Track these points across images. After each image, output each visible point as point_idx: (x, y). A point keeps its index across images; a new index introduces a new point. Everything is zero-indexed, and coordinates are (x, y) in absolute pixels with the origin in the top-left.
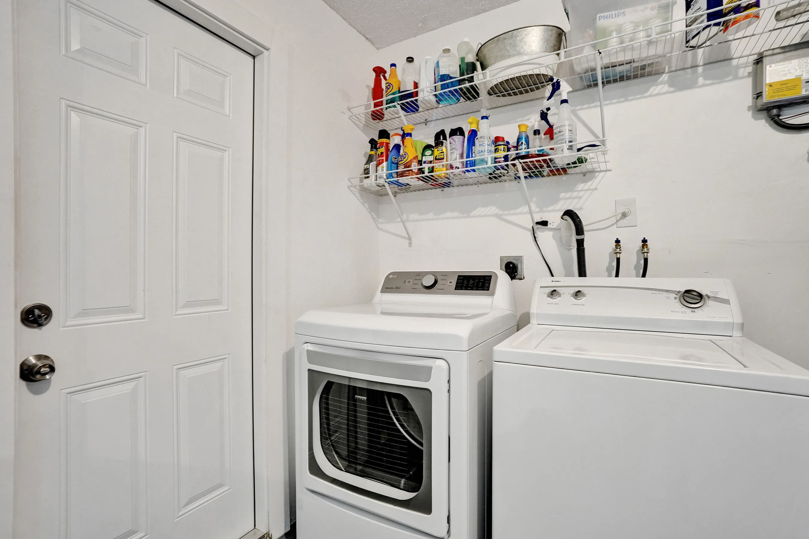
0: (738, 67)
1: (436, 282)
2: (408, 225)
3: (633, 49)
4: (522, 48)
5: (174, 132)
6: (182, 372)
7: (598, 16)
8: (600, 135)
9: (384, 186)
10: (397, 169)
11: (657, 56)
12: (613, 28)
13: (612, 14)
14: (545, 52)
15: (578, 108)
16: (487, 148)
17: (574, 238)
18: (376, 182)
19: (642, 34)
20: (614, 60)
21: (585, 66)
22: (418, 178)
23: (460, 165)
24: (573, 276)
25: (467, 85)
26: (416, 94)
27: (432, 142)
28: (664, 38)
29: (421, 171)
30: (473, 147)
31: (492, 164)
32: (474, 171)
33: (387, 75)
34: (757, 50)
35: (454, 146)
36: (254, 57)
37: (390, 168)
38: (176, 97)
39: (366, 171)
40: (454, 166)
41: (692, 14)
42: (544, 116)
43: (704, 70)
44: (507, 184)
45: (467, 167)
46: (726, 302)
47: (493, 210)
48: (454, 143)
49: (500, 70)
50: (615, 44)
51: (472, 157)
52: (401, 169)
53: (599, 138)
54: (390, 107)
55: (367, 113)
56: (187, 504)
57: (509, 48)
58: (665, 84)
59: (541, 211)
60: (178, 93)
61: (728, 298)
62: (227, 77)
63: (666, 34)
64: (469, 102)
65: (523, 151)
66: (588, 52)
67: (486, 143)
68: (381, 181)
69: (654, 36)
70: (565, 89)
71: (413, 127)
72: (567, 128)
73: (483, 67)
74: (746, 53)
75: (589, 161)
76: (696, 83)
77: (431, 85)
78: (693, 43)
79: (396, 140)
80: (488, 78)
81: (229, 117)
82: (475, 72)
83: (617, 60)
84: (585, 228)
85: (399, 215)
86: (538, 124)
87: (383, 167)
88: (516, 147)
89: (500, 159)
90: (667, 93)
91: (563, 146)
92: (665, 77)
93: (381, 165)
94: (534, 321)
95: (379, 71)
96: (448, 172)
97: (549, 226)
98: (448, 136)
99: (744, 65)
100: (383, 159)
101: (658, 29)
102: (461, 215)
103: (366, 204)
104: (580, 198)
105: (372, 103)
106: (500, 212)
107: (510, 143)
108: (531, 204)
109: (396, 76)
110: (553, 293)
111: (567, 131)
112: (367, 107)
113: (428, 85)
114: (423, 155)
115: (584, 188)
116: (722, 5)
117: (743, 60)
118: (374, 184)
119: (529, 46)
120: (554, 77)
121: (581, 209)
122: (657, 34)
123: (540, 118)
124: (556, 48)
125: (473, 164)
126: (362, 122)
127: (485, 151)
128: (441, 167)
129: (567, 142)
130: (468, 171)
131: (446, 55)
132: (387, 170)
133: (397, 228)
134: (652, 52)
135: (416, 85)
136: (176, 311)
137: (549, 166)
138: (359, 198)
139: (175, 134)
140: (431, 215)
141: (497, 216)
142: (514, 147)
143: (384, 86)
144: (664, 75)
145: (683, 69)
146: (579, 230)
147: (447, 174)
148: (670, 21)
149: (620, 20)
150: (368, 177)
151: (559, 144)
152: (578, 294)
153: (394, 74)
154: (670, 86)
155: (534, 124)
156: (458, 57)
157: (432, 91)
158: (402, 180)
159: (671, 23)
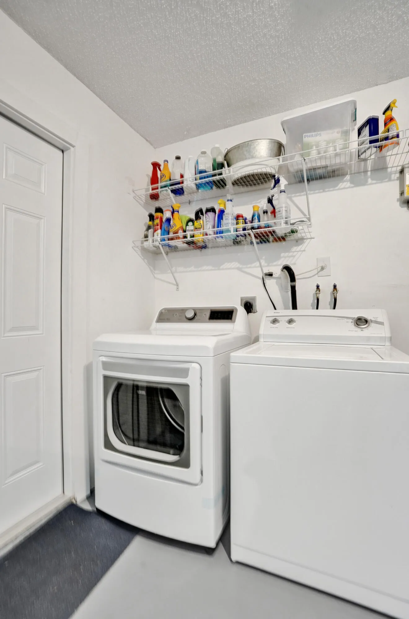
0: (391, 173)
1: (195, 314)
2: (175, 275)
3: (326, 158)
4: (254, 153)
5: (3, 204)
6: (9, 379)
7: (304, 135)
8: (307, 214)
9: (159, 247)
10: (169, 234)
11: (340, 164)
12: (314, 143)
13: (313, 135)
14: (270, 157)
15: (293, 195)
16: (231, 221)
17: (289, 284)
18: (153, 244)
19: (331, 149)
20: (314, 165)
21: (296, 167)
22: (183, 241)
23: (211, 233)
24: (289, 309)
25: (218, 177)
26: (183, 183)
27: (193, 217)
28: (344, 152)
29: (185, 237)
30: (222, 220)
31: (234, 232)
32: (222, 237)
33: (162, 168)
34: (401, 164)
35: (208, 220)
36: (63, 152)
37: (163, 233)
38: (5, 179)
39: (146, 236)
40: (208, 234)
41: (362, 139)
42: (270, 201)
43: (371, 173)
44: (246, 247)
45: (217, 234)
46: (381, 323)
47: (236, 264)
48: (208, 217)
49: (239, 168)
50: (315, 154)
51: (221, 227)
52: (171, 235)
53: (306, 216)
54: (163, 191)
55: (147, 194)
56: (12, 475)
57: (245, 153)
58: (348, 181)
59: (268, 266)
60: (6, 175)
61: (383, 321)
62: (43, 165)
63: (345, 150)
64: (218, 189)
65: (256, 224)
66: (298, 158)
67: (230, 218)
68: (157, 244)
69: (338, 151)
70: (283, 182)
71: (179, 205)
72: (284, 209)
73: (229, 165)
74: (395, 165)
75: (298, 231)
76: (367, 181)
77: (192, 176)
78: (362, 157)
79: (167, 214)
80: (232, 173)
81: (44, 194)
82: (223, 168)
83: (316, 164)
84: (296, 277)
85: (170, 269)
86: (266, 206)
87: (158, 233)
88: (252, 222)
89: (240, 229)
90: (349, 187)
91: (281, 221)
92: (348, 177)
93: (156, 232)
94: (261, 340)
95: (156, 165)
96: (204, 237)
97: (274, 276)
98: (204, 213)
99: (394, 173)
100: (158, 228)
101: (341, 146)
102: (213, 268)
103: (145, 260)
104: (294, 256)
105: (150, 187)
106: (241, 266)
107: (248, 219)
108: (262, 261)
109: (168, 169)
110: (275, 321)
111: (284, 210)
112: (147, 190)
113: (190, 176)
114: (187, 225)
115: (297, 250)
116: (378, 134)
117: (394, 169)
118: (151, 246)
119: (259, 152)
120: (276, 174)
121: (295, 264)
122: (340, 149)
123: (267, 201)
124: (278, 154)
125: (221, 232)
126: (143, 200)
127: (229, 224)
128: (199, 234)
129: (284, 218)
130: (218, 237)
131: (203, 155)
132: (161, 235)
133: (168, 277)
134: (338, 161)
135: (182, 176)
136: (4, 334)
137: (272, 235)
138: (141, 255)
139: (3, 205)
140: (192, 268)
141: (239, 269)
142: (249, 221)
143: (159, 176)
144: (347, 176)
145: (359, 173)
146: (293, 278)
147: (203, 239)
148: (348, 142)
149: (318, 138)
150: (147, 240)
151: (279, 219)
152: (290, 321)
153: (166, 166)
154: (351, 183)
155: (264, 205)
156: (211, 157)
157: (193, 180)
158: (172, 243)
159: (349, 143)
